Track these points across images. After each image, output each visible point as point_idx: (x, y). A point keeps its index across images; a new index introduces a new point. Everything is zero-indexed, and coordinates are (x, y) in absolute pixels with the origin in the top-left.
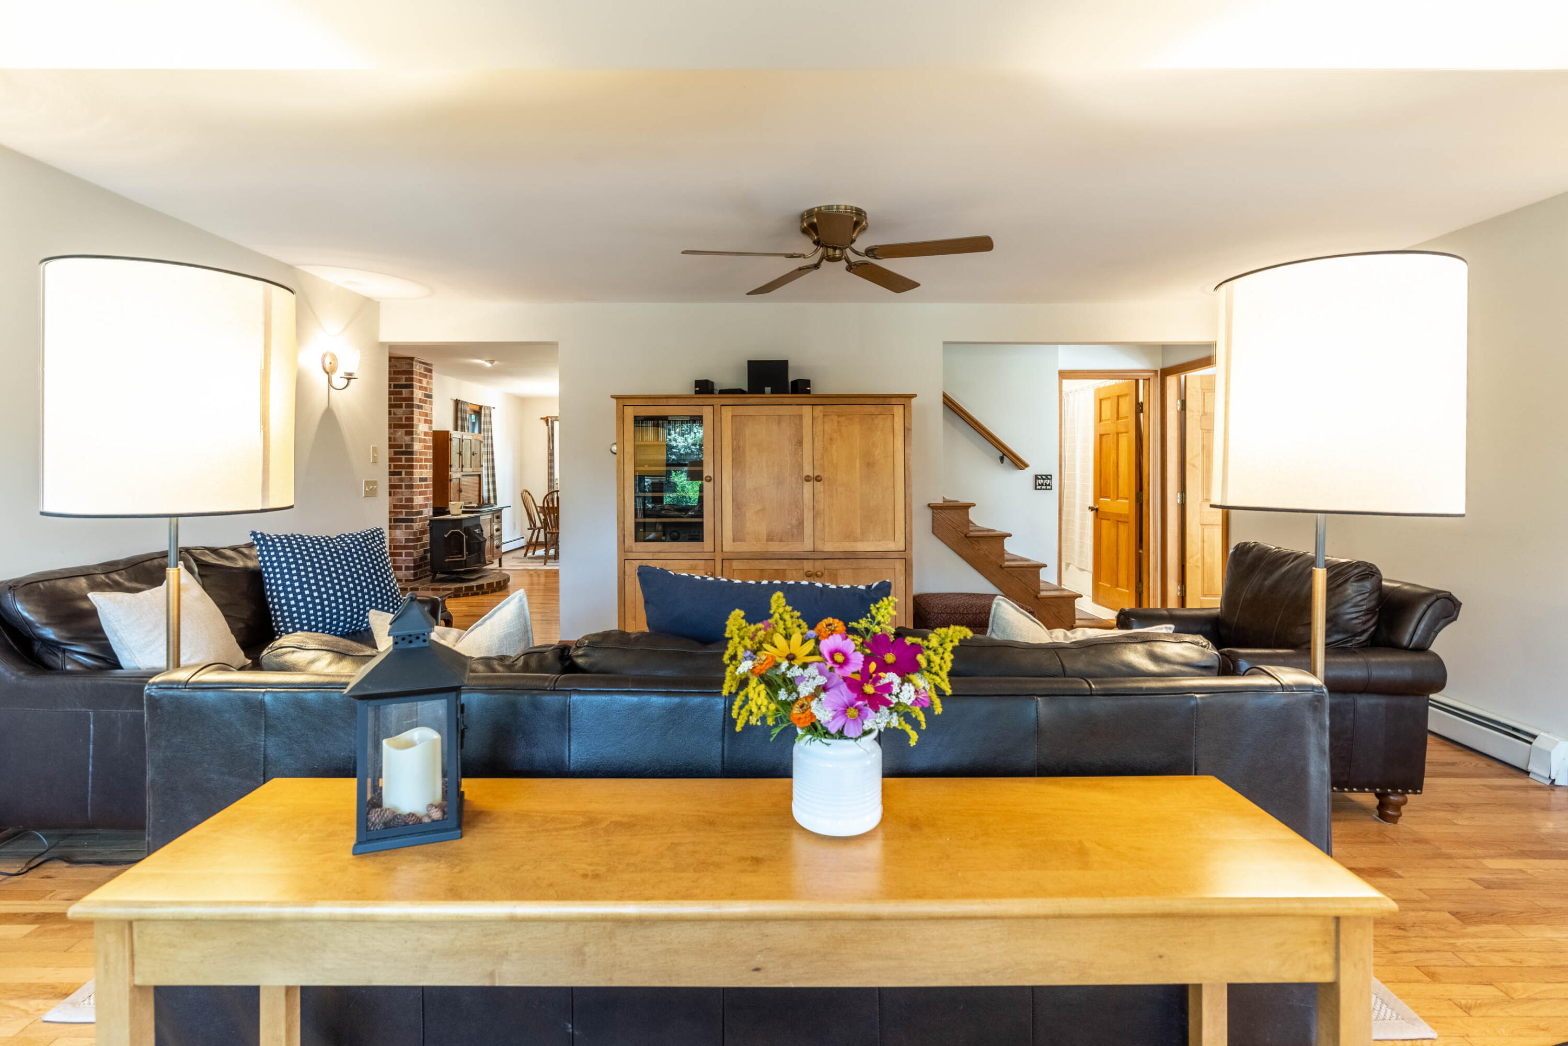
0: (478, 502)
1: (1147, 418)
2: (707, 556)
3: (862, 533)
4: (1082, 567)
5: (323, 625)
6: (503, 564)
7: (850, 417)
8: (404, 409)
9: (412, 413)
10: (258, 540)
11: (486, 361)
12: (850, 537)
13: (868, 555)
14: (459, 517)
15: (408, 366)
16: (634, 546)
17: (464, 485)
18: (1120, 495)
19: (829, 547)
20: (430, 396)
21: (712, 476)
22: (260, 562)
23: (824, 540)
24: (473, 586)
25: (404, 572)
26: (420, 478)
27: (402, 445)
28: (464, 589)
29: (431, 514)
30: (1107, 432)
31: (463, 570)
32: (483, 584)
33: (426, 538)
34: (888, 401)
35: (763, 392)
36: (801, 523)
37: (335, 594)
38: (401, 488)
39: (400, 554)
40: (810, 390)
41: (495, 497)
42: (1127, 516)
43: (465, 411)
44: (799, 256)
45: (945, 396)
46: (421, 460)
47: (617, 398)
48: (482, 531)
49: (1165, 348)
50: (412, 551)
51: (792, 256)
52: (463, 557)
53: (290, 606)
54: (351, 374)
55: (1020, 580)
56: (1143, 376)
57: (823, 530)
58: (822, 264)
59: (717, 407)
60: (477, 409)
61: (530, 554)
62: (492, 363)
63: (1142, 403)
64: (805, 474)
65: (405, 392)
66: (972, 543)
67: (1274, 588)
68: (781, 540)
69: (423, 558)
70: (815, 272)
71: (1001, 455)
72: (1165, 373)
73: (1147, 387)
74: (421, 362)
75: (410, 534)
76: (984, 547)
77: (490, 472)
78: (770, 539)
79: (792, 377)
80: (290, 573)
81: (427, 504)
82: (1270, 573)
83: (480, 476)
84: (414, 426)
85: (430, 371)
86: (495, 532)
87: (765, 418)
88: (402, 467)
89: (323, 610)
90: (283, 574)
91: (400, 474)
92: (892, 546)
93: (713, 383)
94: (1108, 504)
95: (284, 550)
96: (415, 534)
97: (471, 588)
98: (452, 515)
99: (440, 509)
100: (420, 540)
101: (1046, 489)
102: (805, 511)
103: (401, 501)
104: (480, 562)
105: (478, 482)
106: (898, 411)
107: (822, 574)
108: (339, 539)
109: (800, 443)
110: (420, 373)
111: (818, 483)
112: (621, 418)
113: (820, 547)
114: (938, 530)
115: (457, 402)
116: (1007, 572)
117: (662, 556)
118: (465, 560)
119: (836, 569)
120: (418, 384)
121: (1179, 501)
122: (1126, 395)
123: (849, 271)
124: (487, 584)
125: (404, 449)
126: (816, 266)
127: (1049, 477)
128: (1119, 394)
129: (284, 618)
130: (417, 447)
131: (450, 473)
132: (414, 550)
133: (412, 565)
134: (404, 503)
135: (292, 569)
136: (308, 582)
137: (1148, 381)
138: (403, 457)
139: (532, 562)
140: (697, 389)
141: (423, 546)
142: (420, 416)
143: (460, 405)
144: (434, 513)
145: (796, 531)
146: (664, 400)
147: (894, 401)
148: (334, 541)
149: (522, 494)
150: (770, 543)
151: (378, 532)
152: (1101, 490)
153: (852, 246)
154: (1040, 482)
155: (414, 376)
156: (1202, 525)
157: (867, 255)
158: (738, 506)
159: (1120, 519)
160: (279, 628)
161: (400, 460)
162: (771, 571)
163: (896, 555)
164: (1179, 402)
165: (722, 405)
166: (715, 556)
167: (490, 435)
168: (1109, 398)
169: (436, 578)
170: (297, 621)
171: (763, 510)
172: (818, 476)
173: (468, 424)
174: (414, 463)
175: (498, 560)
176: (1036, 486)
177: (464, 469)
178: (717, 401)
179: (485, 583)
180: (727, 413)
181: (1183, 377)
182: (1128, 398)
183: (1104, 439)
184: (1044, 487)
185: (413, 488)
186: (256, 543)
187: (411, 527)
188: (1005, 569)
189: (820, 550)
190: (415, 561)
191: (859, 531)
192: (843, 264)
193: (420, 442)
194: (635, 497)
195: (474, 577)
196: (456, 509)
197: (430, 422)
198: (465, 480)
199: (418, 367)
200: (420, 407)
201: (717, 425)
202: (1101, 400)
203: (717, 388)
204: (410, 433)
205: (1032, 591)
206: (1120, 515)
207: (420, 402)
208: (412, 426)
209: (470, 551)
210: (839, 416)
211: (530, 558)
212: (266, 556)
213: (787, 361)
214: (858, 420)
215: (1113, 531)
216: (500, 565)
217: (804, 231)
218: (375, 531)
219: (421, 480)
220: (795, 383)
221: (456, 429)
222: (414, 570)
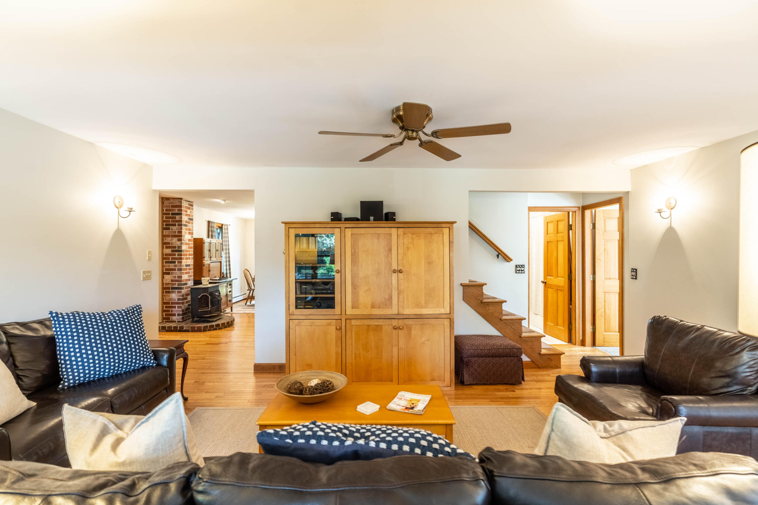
0: (219, 276)
1: (574, 233)
2: (337, 317)
3: (425, 303)
4: (536, 313)
5: (94, 373)
6: (233, 309)
7: (419, 235)
8: (177, 226)
9: (181, 229)
10: (53, 317)
11: (221, 200)
12: (418, 305)
13: (429, 317)
14: (207, 286)
15: (179, 203)
16: (295, 311)
17: (211, 268)
18: (559, 275)
19: (407, 311)
20: (192, 219)
21: (340, 270)
22: (54, 331)
23: (404, 307)
24: (214, 325)
25: (177, 317)
26: (186, 265)
27: (176, 246)
28: (208, 327)
29: (192, 284)
30: (552, 240)
31: (208, 316)
32: (219, 324)
33: (189, 298)
34: (440, 225)
35: (369, 220)
36: (391, 298)
37: (103, 352)
38: (176, 271)
39: (175, 307)
40: (395, 218)
41: (230, 273)
42: (563, 287)
43: (213, 227)
44: (391, 136)
45: (470, 223)
46: (186, 255)
47: (286, 223)
48: (220, 293)
49: (584, 195)
50: (181, 305)
51: (387, 136)
52: (209, 309)
53: (71, 361)
54: (131, 209)
55: (511, 327)
56: (572, 210)
57: (403, 302)
58: (404, 142)
59: (343, 229)
60: (220, 226)
61: (248, 303)
62: (225, 202)
63: (571, 225)
64: (393, 269)
65: (177, 217)
66: (484, 306)
67: (685, 349)
68: (379, 308)
69: (187, 309)
70: (400, 147)
71: (498, 254)
72: (584, 208)
73: (574, 216)
74: (186, 201)
75: (180, 296)
76: (491, 308)
77: (227, 259)
78: (373, 307)
79: (385, 211)
80: (72, 339)
81: (190, 279)
82: (680, 338)
83: (221, 262)
84: (183, 236)
85: (192, 205)
86: (228, 293)
87: (370, 235)
88: (176, 259)
89: (94, 362)
90: (68, 340)
91: (175, 262)
92: (442, 311)
93: (341, 214)
94: (552, 280)
95: (70, 324)
96: (183, 295)
97: (213, 326)
98: (203, 285)
99: (197, 282)
100: (186, 299)
101: (522, 273)
102: (393, 290)
103: (175, 278)
104: (218, 311)
105: (220, 265)
106: (446, 231)
107: (403, 328)
108: (109, 314)
109: (390, 250)
110: (186, 207)
111: (400, 274)
112: (288, 236)
113: (402, 312)
114: (466, 299)
115: (209, 222)
116: (504, 322)
117: (311, 317)
118: (210, 311)
119: (411, 325)
120: (185, 213)
121: (591, 279)
122: (562, 220)
123: (421, 147)
124: (222, 324)
125: (177, 249)
126: (401, 143)
127: (523, 266)
128: (557, 220)
129: (67, 369)
130: (184, 247)
131: (204, 261)
132: (182, 304)
133: (181, 313)
134: (177, 279)
135: (74, 336)
136: (85, 344)
137: (575, 213)
138: (177, 253)
139: (249, 308)
140: (332, 217)
141: (187, 302)
142: (186, 230)
143: (210, 224)
144: (194, 283)
145: (388, 302)
146: (313, 224)
147: (443, 225)
148: (106, 315)
149: (244, 271)
150: (373, 309)
151: (137, 308)
152: (548, 272)
153: (424, 130)
154: (518, 269)
155: (182, 208)
156: (604, 292)
157: (433, 136)
158: (355, 287)
159: (559, 289)
160: (63, 376)
161: (175, 255)
162: (374, 326)
163: (445, 316)
164: (591, 225)
165: (345, 228)
166: (341, 317)
167: (227, 240)
168: (553, 222)
169: (194, 320)
170: (75, 371)
171: (369, 289)
172: (400, 270)
173: (216, 234)
174: (182, 257)
175: (230, 308)
176: (516, 271)
177: (212, 259)
178: (343, 225)
179: (220, 323)
180: (349, 232)
181: (593, 211)
182: (563, 222)
183: (549, 244)
184: (520, 272)
185: (182, 271)
186: (52, 319)
187: (181, 292)
188: (503, 321)
189: (402, 313)
190: (183, 311)
191: (424, 302)
192: (417, 142)
193: (186, 245)
194: (296, 282)
195: (214, 320)
196: (205, 282)
197: (192, 234)
198: (212, 265)
199: (185, 203)
200: (186, 225)
201: (343, 239)
202: (547, 223)
203: (344, 216)
204: (180, 240)
205: (517, 333)
206: (559, 286)
207: (186, 223)
208: (181, 236)
209: (213, 305)
210: (412, 234)
211: (248, 306)
212: (58, 327)
213: (382, 202)
214: (423, 236)
215: (555, 295)
216: (232, 311)
217: (394, 121)
218: (135, 307)
219: (187, 266)
220: (387, 214)
221: (208, 237)
222: (182, 316)
